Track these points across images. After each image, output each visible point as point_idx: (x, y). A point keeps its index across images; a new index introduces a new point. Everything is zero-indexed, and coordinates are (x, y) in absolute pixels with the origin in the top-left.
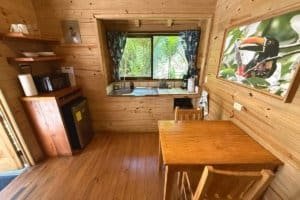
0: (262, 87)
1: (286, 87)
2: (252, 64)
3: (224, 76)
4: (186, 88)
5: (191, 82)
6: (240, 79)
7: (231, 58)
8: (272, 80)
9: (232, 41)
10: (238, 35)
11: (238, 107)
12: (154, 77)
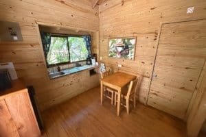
0: (126, 58)
1: (133, 57)
2: (122, 51)
3: (111, 56)
4: (91, 64)
5: (93, 61)
6: (119, 56)
7: (113, 49)
8: (129, 55)
9: (112, 43)
10: (114, 42)
11: (120, 66)
12: (71, 61)
